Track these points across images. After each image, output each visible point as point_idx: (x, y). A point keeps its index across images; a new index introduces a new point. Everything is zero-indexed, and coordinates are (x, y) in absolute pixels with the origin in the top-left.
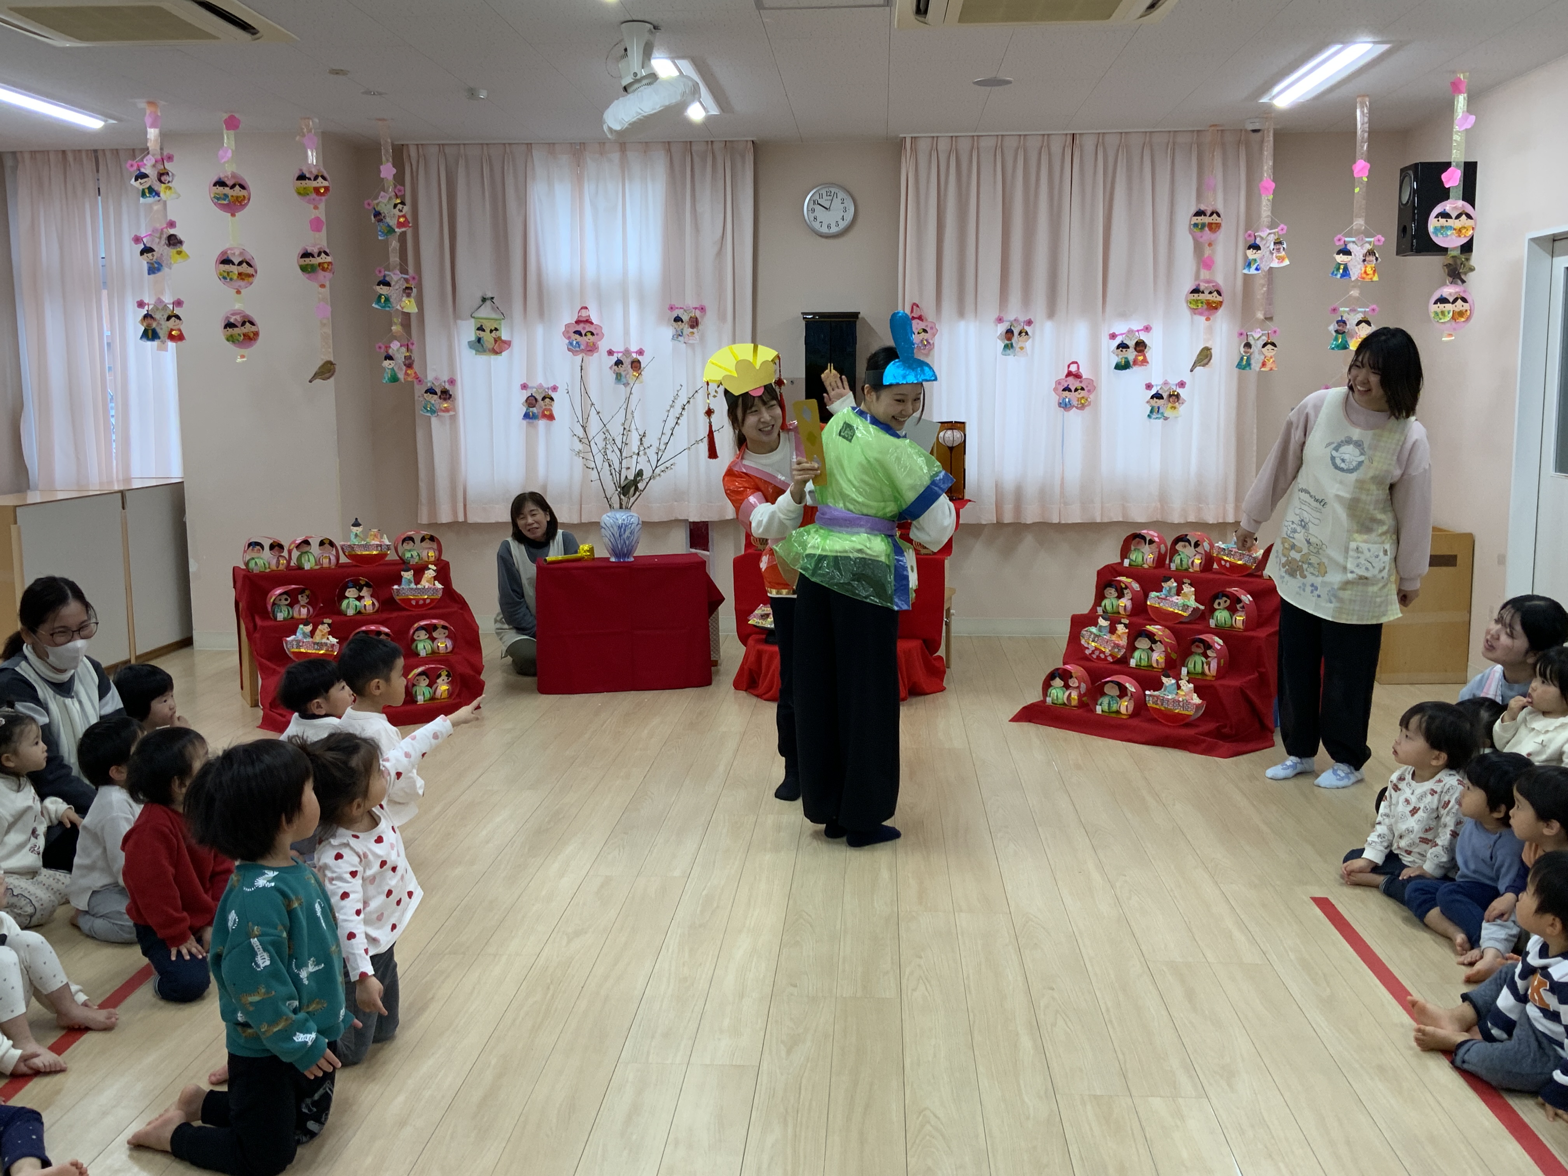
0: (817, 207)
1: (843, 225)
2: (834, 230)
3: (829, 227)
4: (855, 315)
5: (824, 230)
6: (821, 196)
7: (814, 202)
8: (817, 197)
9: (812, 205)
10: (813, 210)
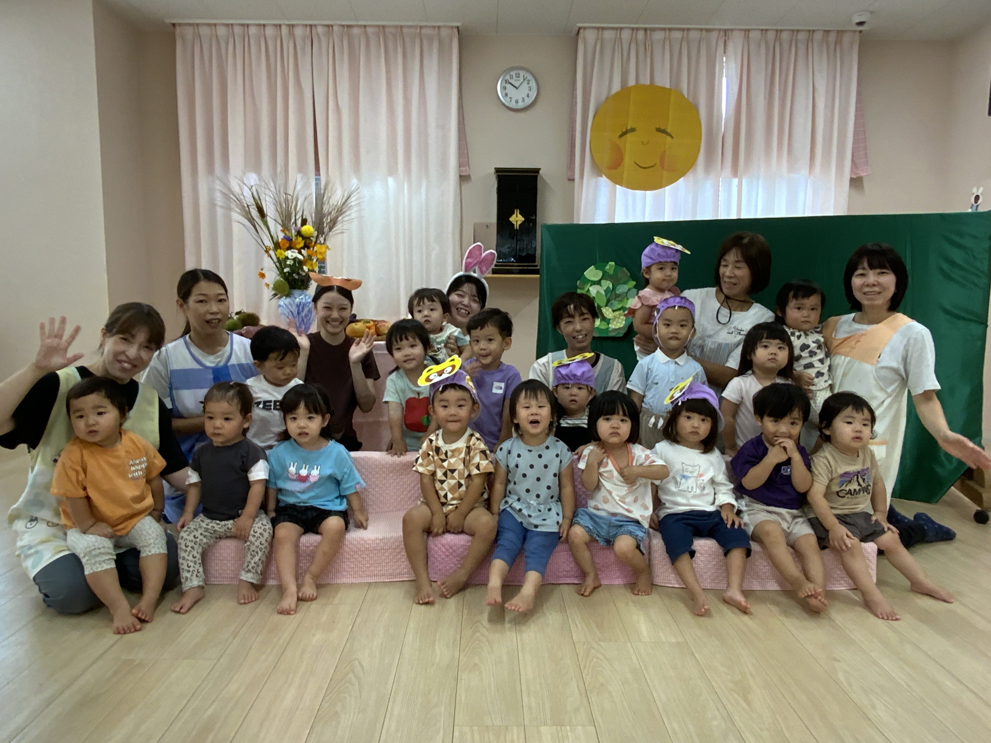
0: (508, 86)
1: (528, 101)
2: (521, 105)
3: (517, 102)
4: (537, 171)
5: (513, 105)
6: (511, 77)
7: (506, 81)
8: (508, 77)
9: (504, 84)
10: (505, 88)
